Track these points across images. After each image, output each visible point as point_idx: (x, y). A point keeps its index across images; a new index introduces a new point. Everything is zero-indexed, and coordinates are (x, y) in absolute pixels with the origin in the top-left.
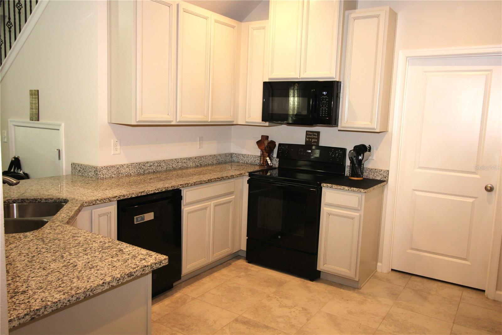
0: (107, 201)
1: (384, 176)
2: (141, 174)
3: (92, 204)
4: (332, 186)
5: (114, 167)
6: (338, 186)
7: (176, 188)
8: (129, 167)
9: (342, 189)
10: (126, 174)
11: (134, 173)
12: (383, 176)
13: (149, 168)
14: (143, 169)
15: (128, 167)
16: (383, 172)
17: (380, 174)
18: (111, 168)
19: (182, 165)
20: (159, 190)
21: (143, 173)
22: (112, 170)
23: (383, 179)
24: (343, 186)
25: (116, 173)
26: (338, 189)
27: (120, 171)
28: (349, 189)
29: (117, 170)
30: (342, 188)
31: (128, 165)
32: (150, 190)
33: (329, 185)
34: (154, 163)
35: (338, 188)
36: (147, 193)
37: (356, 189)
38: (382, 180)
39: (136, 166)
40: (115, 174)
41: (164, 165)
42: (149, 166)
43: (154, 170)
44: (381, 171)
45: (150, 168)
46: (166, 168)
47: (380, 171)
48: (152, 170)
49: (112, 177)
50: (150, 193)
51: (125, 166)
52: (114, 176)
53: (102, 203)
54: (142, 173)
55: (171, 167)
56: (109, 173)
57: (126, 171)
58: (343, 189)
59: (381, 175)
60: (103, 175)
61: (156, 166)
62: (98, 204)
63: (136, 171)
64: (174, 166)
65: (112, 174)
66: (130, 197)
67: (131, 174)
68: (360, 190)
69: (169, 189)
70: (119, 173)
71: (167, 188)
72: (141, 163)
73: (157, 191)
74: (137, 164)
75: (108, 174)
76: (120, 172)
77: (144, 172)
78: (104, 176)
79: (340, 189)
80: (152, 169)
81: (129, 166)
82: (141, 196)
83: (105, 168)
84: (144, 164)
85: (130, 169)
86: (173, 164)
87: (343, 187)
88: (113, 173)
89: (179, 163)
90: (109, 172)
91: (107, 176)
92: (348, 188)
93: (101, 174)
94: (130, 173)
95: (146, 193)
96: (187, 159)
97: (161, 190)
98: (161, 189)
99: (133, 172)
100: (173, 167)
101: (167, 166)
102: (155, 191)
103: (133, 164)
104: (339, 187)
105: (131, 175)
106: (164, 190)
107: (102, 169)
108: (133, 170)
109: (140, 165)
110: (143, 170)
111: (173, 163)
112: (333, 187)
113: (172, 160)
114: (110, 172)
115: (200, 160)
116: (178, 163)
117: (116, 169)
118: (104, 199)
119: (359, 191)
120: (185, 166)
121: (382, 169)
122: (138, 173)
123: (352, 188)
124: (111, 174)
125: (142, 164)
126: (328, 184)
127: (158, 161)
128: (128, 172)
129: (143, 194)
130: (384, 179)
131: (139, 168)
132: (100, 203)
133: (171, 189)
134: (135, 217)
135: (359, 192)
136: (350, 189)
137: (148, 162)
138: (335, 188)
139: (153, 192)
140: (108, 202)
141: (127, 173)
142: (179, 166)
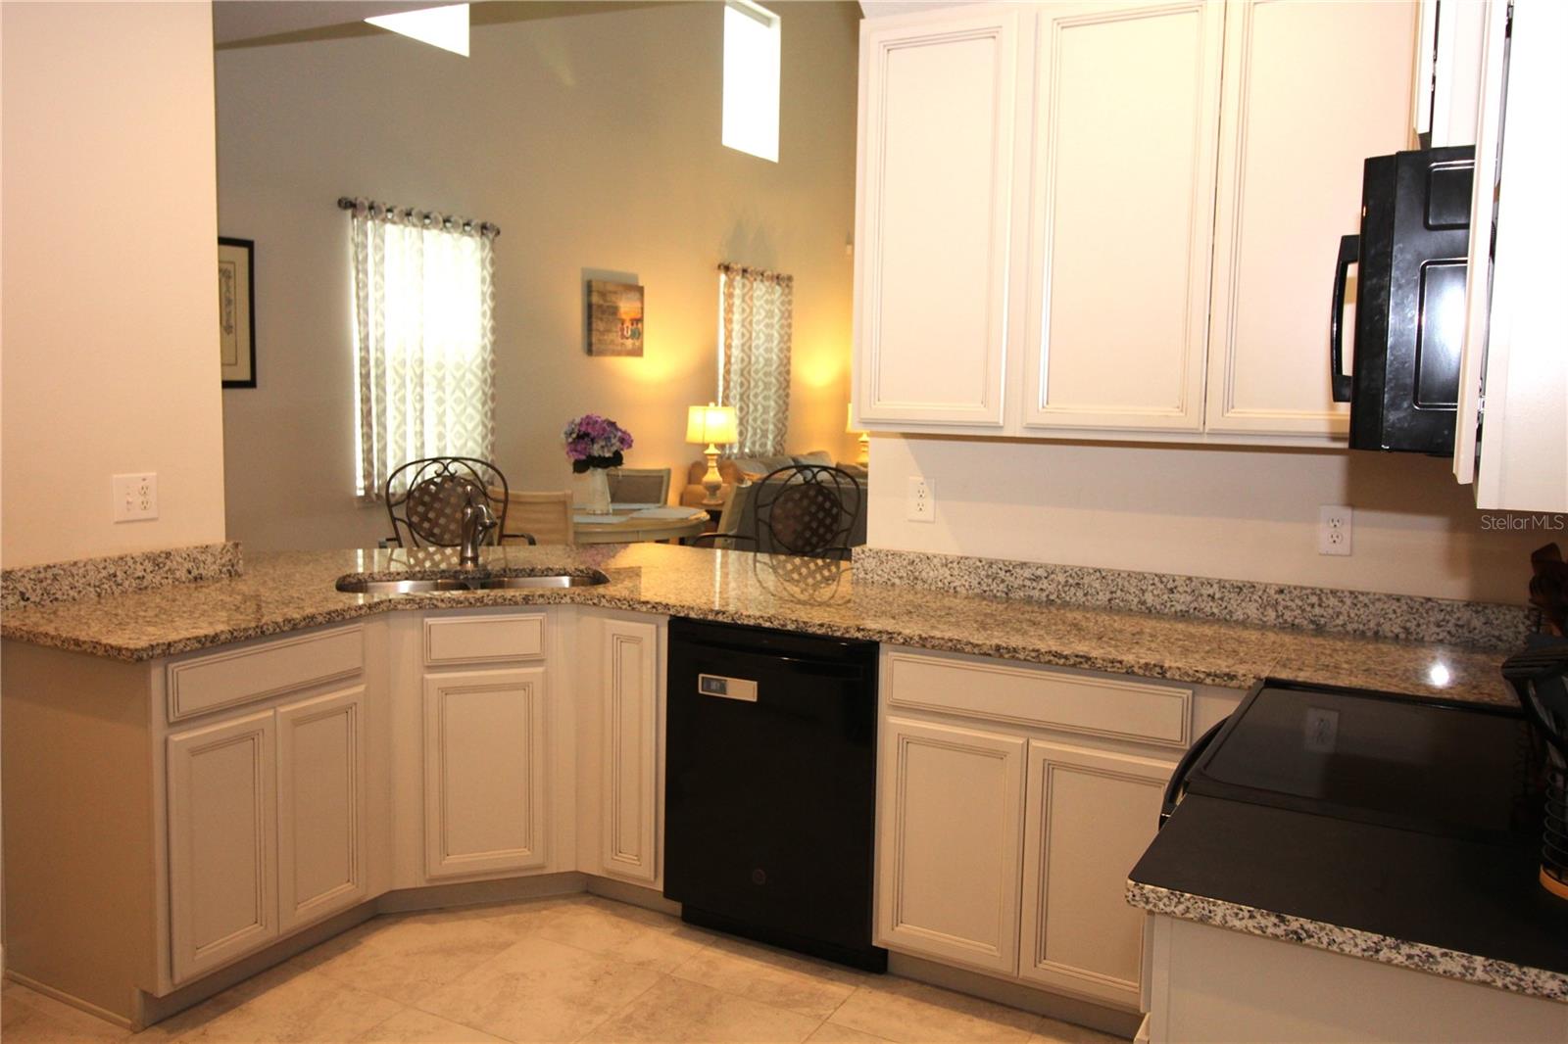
0: (624, 607)
2: (995, 596)
3: (590, 602)
5: (900, 556)
7: (838, 634)
8: (950, 565)
10: (940, 585)
11: (967, 586)
13: (1028, 583)
14: (1003, 581)
15: (946, 566)
18: (890, 557)
19: (1195, 604)
20: (775, 623)
21: (1004, 595)
22: (894, 565)
25: (905, 575)
27: (920, 572)
29: (909, 568)
31: (946, 559)
32: (744, 613)
34: (1052, 573)
36: (733, 619)
39: (979, 567)
40: (901, 578)
41: (1097, 585)
42: (1030, 579)
43: (1052, 597)
45: (1035, 584)
46: (1110, 600)
48: (1044, 594)
49: (893, 585)
50: (745, 622)
51: (936, 561)
52: (897, 581)
53: (613, 608)
54: (998, 594)
55: (1136, 600)
56: (882, 570)
57: (941, 577)
60: (866, 574)
61: (1059, 583)
62: (604, 606)
63: (975, 583)
64: (1149, 598)
65: (892, 573)
66: (682, 615)
67: (958, 589)
69: (811, 630)
70: (916, 578)
71: (802, 624)
72: (997, 562)
73: (767, 625)
74: (981, 561)
75: (880, 572)
76: (917, 573)
77: (1007, 594)
78: (868, 577)
80: (1042, 589)
81: (951, 562)
82: (717, 622)
83: (871, 553)
84: (1010, 568)
85: (956, 573)
86: (1143, 591)
88: (895, 572)
89: (1176, 596)
90: (883, 567)
91: (876, 578)
93: (858, 569)
94: (952, 585)
95: (730, 618)
96: (1227, 585)
97: (783, 626)
98: (782, 622)
99: (967, 584)
100: (1143, 603)
101: (1112, 593)
102: (761, 621)
103: (967, 558)
105: (956, 592)
106: (791, 627)
107: (863, 556)
108: (966, 577)
109: (991, 567)
110: (1002, 587)
111: (1144, 587)
113: (1142, 577)
114: (886, 567)
115: (1313, 606)
116: (1171, 591)
117: (905, 563)
118: (619, 600)
120: (1215, 610)
122: (985, 591)
124: (889, 574)
125: (1001, 566)
127: (1068, 569)
128: (946, 581)
129: (720, 618)
131: (988, 576)
132: (607, 605)
133: (819, 632)
134: (701, 676)
137: (1023, 565)
139: (752, 622)
140: (626, 609)
141: (944, 584)
142: (1179, 607)
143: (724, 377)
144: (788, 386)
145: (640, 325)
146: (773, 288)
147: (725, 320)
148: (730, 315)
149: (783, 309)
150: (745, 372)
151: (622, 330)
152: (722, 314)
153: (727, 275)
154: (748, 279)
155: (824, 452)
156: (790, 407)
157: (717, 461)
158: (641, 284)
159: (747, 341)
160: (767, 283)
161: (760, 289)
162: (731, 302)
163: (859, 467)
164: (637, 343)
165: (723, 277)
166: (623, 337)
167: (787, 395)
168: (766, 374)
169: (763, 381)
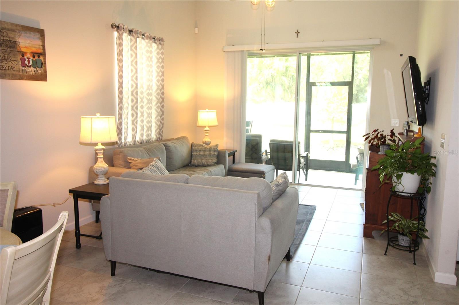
143: (118, 96)
144: (163, 101)
145: (42, 58)
146: (151, 44)
147: (118, 60)
148: (121, 57)
149: (158, 57)
150: (134, 93)
151: (23, 60)
152: (116, 56)
153: (118, 32)
154: (133, 36)
155: (186, 137)
156: (164, 113)
157: (103, 154)
158: (42, 28)
159: (134, 75)
160: (147, 41)
161: (142, 43)
162: (121, 49)
163: (204, 145)
164: (40, 71)
165: (116, 34)
166: (24, 65)
167: (163, 106)
168: (148, 94)
169: (147, 99)
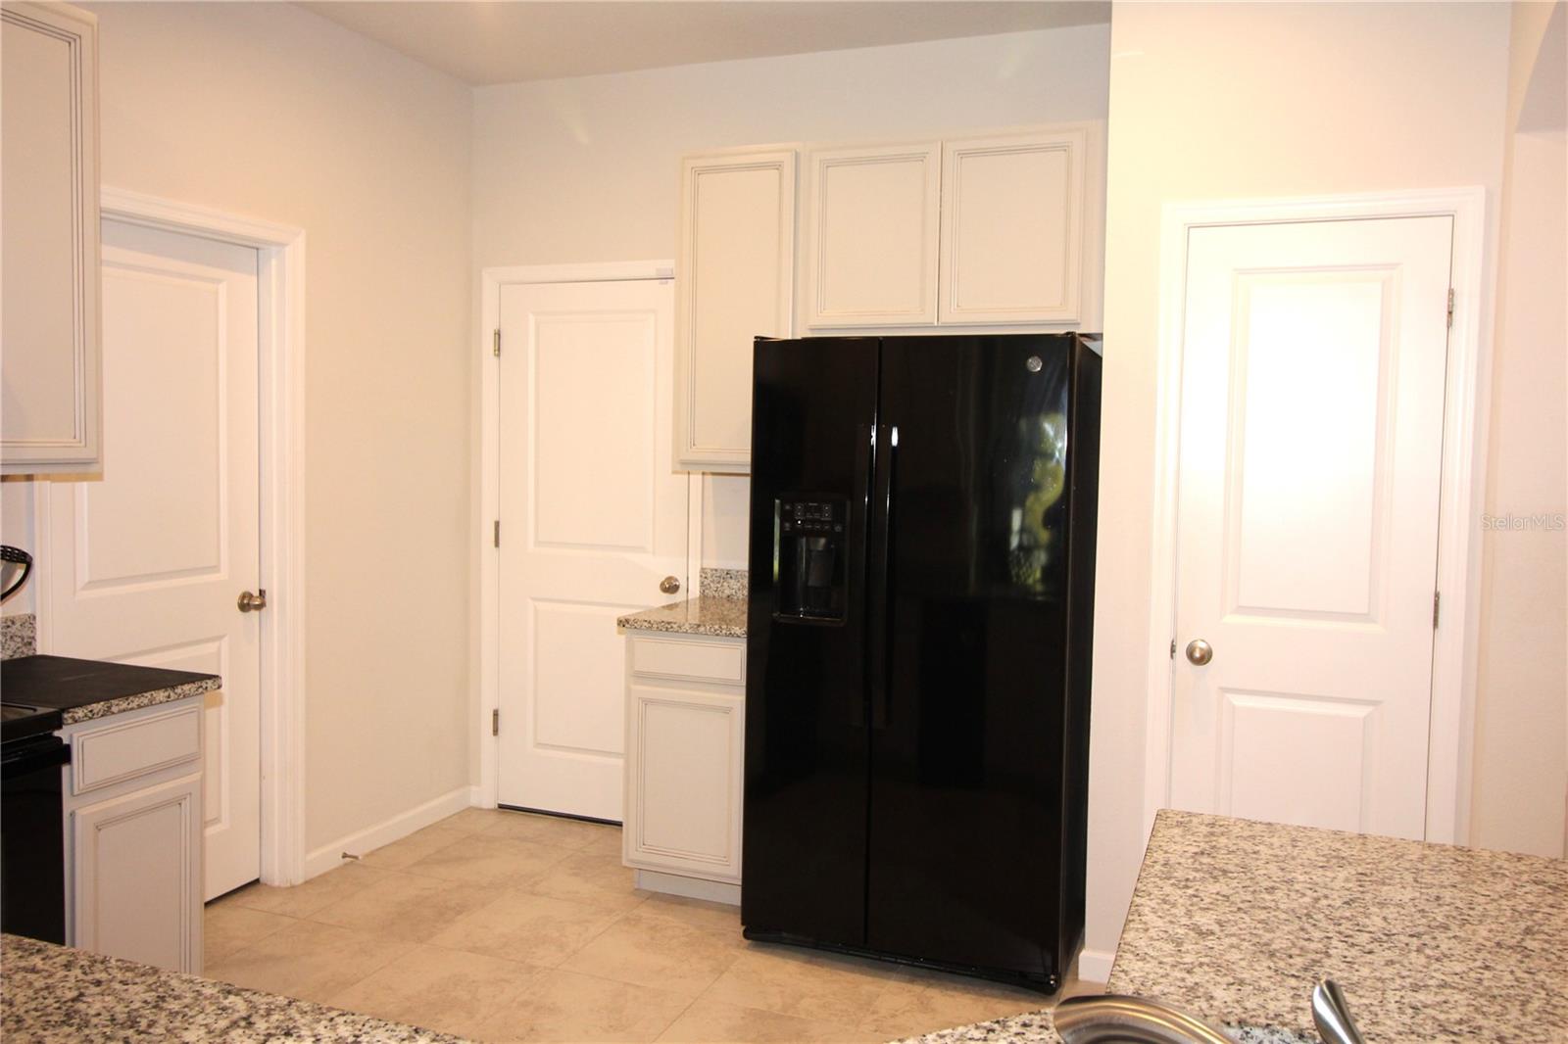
1: (23, 639)
4: (109, 708)
6: (131, 698)
9: (145, 706)
12: (19, 640)
16: (18, 625)
17: (8, 637)
23: (22, 652)
24: (146, 692)
26: (132, 709)
28: (169, 697)
30: (146, 701)
33: (97, 707)
35: (130, 707)
37: (190, 686)
38: (17, 656)
44: (13, 623)
47: (9, 623)
58: (151, 703)
59: (11, 637)
68: (204, 686)
79: (139, 707)
87: (148, 694)
92: (167, 694)
104: (136, 701)
112: (114, 709)
119: (201, 690)
121: (12, 614)
123: (179, 690)
126: (94, 705)
130: (25, 650)
135: (202, 693)
136: (172, 694)
138: (120, 711)
